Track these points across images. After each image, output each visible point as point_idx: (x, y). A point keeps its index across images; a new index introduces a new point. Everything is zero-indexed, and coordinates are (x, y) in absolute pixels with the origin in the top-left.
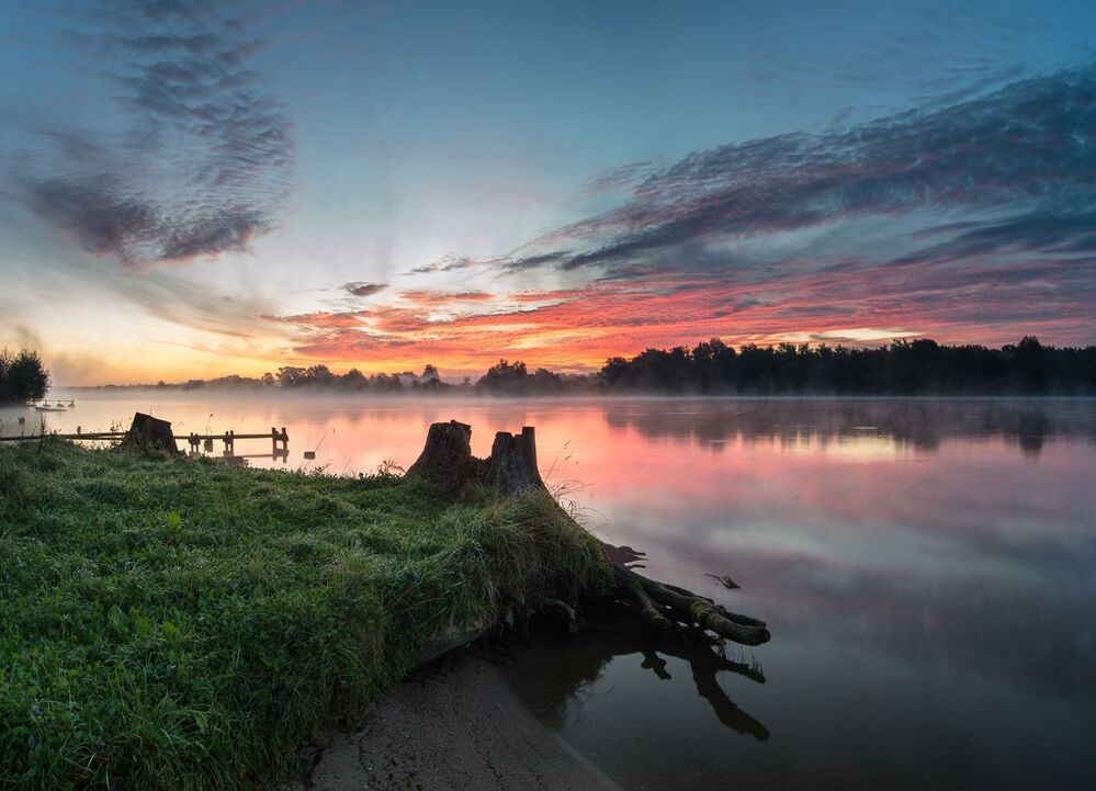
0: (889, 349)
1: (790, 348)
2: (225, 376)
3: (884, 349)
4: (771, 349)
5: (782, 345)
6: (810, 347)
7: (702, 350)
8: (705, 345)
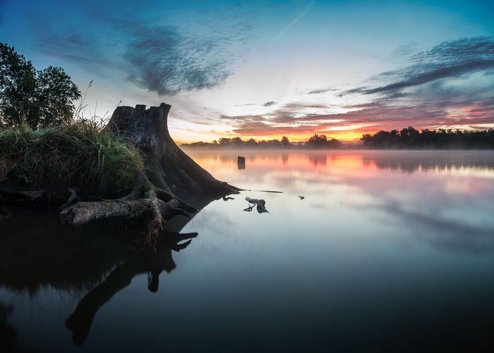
0: (487, 131)
1: (444, 131)
2: (197, 142)
3: (485, 131)
4: (435, 131)
5: (440, 129)
6: (452, 131)
7: (404, 132)
8: (406, 129)
